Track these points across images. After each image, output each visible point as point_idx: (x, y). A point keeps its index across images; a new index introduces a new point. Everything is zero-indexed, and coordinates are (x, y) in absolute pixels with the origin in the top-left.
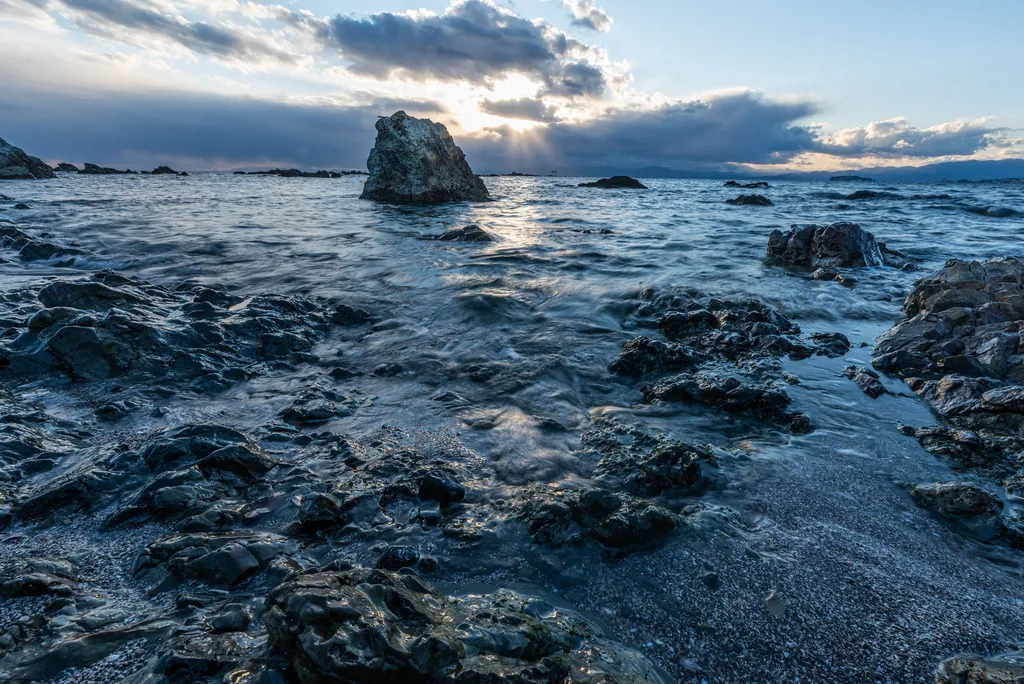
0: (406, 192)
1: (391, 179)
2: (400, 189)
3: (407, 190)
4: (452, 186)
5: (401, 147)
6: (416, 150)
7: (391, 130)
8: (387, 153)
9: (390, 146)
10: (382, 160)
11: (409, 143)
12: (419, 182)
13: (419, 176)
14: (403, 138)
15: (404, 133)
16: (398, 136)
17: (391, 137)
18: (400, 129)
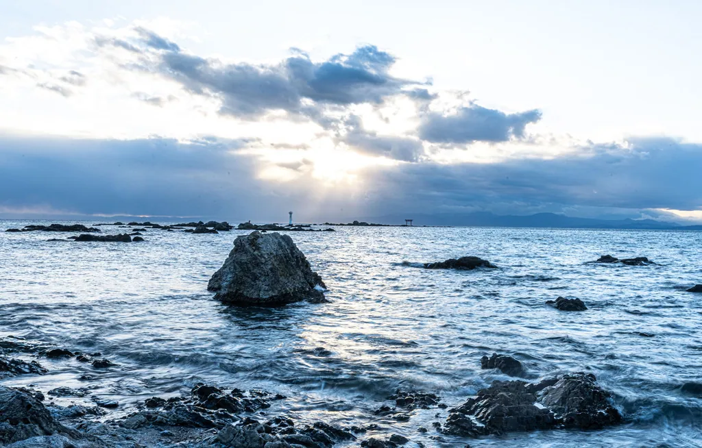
0: (255, 296)
1: (241, 283)
2: (251, 293)
3: (256, 293)
4: (294, 289)
5: (254, 259)
6: (266, 261)
7: (247, 246)
8: (241, 264)
9: (244, 258)
10: (235, 268)
11: (262, 256)
12: (267, 287)
13: (267, 283)
14: (256, 252)
15: (258, 249)
16: (252, 251)
17: (246, 252)
18: (254, 246)
